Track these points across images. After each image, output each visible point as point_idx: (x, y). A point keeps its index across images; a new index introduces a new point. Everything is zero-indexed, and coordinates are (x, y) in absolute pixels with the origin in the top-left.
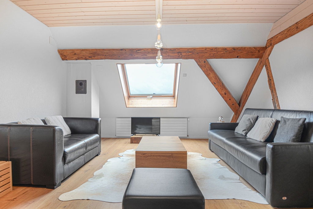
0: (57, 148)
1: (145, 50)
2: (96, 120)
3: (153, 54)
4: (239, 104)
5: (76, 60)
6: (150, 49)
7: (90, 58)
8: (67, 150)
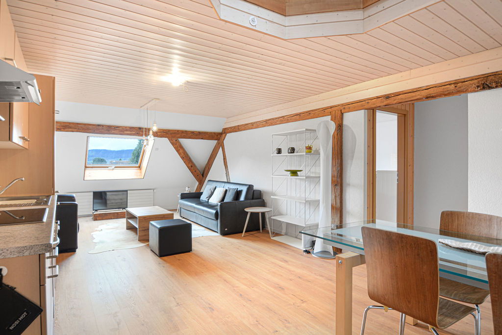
4: (203, 175)
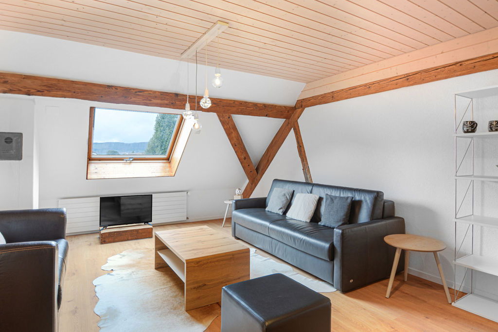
1: (150, 92)
3: (161, 100)
4: (257, 172)
6: (159, 92)
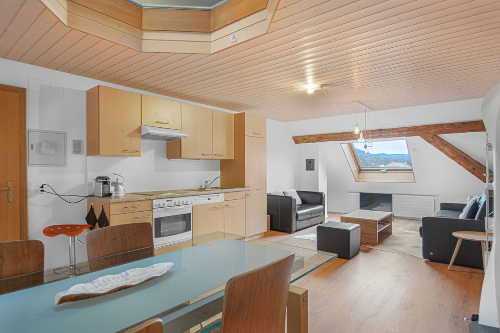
0: (293, 210)
2: (321, 194)
5: (306, 143)
7: (317, 141)
8: (299, 212)
